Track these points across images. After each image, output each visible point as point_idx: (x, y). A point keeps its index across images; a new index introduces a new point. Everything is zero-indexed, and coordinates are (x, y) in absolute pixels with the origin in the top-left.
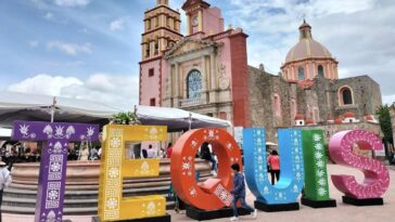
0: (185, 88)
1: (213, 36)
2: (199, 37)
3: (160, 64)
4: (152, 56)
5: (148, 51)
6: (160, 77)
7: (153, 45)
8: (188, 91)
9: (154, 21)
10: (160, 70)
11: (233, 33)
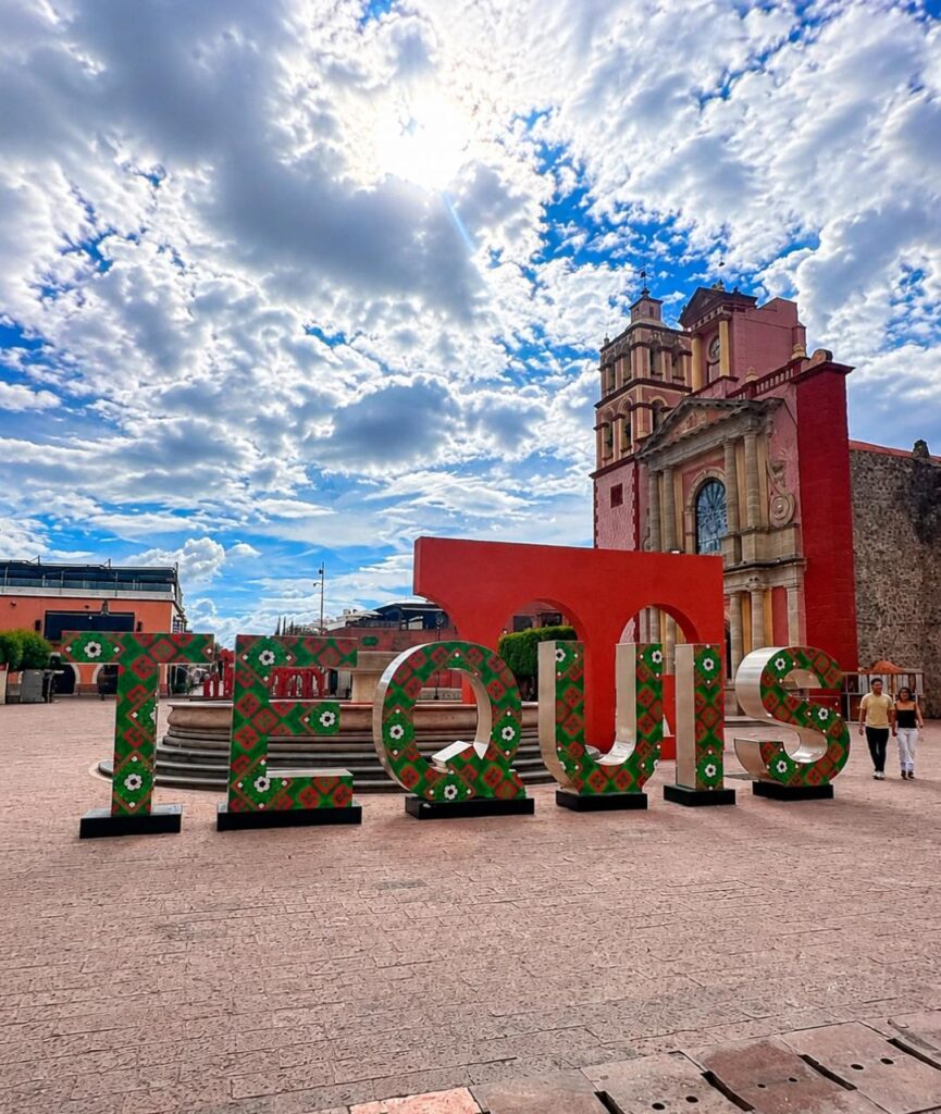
0: (690, 527)
1: (754, 384)
2: (718, 392)
3: (636, 473)
4: (617, 456)
5: (610, 444)
6: (636, 503)
7: (618, 426)
8: (696, 535)
9: (620, 366)
10: (636, 488)
11: (804, 367)
